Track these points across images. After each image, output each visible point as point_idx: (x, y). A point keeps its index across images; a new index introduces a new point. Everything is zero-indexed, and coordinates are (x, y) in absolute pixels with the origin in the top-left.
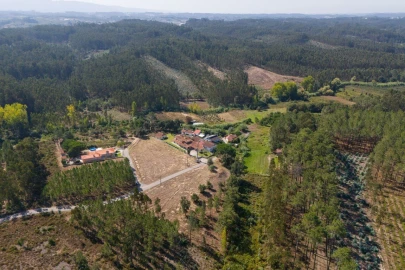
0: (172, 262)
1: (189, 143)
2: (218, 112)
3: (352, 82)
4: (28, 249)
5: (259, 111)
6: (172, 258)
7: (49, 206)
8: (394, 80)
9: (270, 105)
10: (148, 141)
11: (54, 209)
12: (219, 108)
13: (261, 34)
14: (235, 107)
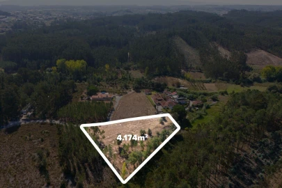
0: (90, 173)
1: (159, 100)
2: (207, 82)
4: (30, 140)
5: (242, 86)
6: (91, 170)
7: (57, 120)
9: (255, 83)
10: (138, 94)
11: (57, 122)
12: (209, 79)
14: (222, 80)
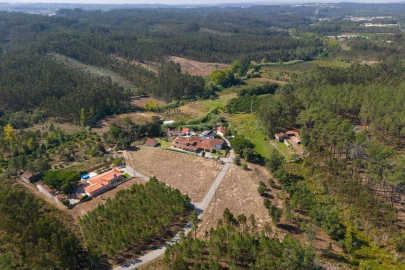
1: (194, 144)
2: (177, 106)
3: (262, 63)
8: (293, 59)
9: (217, 93)
13: (152, 24)
14: (188, 99)
